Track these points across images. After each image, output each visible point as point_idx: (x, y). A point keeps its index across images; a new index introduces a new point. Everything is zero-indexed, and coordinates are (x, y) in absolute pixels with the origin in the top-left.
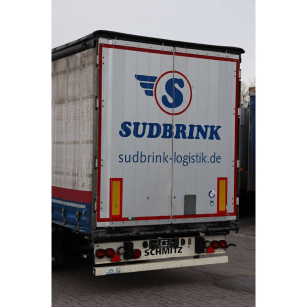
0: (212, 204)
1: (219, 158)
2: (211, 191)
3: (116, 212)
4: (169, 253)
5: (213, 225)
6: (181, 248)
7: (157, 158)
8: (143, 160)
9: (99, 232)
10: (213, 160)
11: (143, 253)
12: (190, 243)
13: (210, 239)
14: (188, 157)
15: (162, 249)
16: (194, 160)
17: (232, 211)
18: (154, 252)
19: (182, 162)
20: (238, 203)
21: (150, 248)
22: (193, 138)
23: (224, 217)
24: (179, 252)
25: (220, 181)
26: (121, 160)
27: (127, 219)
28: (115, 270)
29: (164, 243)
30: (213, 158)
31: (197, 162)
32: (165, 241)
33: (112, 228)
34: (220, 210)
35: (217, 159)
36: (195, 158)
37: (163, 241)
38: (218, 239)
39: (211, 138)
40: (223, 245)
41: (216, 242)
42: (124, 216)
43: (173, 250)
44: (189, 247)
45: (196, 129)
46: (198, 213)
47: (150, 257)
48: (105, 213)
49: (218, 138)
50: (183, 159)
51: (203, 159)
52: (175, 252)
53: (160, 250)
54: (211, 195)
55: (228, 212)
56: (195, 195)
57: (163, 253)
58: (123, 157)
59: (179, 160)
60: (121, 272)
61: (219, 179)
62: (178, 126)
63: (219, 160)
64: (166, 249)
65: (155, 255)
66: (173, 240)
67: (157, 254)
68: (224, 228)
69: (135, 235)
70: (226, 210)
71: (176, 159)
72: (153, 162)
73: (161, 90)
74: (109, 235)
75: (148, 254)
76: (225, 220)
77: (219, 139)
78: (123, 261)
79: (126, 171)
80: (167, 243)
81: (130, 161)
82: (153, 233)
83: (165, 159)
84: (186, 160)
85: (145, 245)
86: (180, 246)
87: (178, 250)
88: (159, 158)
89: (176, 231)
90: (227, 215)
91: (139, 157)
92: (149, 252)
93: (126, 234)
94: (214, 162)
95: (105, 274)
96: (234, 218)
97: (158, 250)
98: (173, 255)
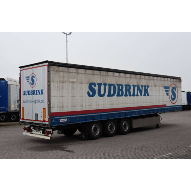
2: (41, 113)
6: (41, 131)
11: (33, 131)
17: (47, 121)
22: (37, 94)
27: (24, 119)
36: (37, 101)
37: (37, 128)
39: (41, 94)
45: (37, 91)
46: (38, 120)
47: (35, 132)
49: (43, 94)
51: (39, 101)
56: (38, 114)
61: (43, 108)
62: (34, 91)
70: (45, 120)
71: (33, 102)
73: (30, 81)
81: (25, 102)
84: (35, 102)
85: (33, 128)
90: (45, 122)
91: (27, 101)
98: (39, 133)
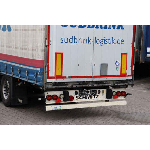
0: (117, 69)
1: (123, 41)
2: (117, 62)
3: (59, 73)
4: (90, 98)
5: (117, 82)
6: (98, 95)
7: (84, 41)
8: (76, 42)
9: (48, 85)
10: (119, 42)
11: (75, 98)
12: (103, 93)
13: (116, 90)
14: (104, 40)
15: (86, 96)
16: (107, 42)
17: (130, 74)
18: (81, 97)
19: (100, 43)
20: (133, 69)
21: (79, 95)
22: (107, 28)
23: (125, 77)
24: (97, 98)
25: (123, 55)
26: (62, 41)
27: (65, 77)
28: (58, 107)
29: (88, 92)
30: (119, 41)
31: (109, 43)
32: (88, 91)
33: (56, 82)
34: (122, 73)
35: (121, 41)
36: (108, 41)
37: (87, 91)
38: (121, 90)
40: (124, 94)
41: (119, 92)
42: (63, 76)
43: (93, 96)
44: (103, 95)
46: (109, 74)
48: (52, 74)
50: (100, 41)
51: (113, 42)
52: (94, 98)
53: (85, 96)
54: (117, 64)
55: (127, 74)
56: (107, 64)
57: (87, 98)
58: (63, 40)
59: (98, 42)
60: (62, 109)
61: (122, 54)
63: (122, 42)
64: (89, 96)
65: (82, 99)
66: (93, 91)
67: (83, 99)
68: (125, 84)
69: (70, 87)
70: (126, 73)
71: (96, 42)
72: (82, 43)
74: (54, 87)
75: (78, 98)
76: (125, 79)
77: (123, 29)
78: (63, 102)
79: (65, 48)
80: (89, 92)
81: (67, 42)
82: (81, 86)
83: (89, 41)
84: (102, 42)
85: (76, 93)
86: (97, 94)
87: (96, 96)
88: (85, 40)
89: (95, 85)
90: (126, 76)
91: (73, 40)
92: (79, 97)
93: (64, 87)
94: (120, 43)
95: (52, 110)
96: (131, 78)
97: (84, 96)
98: (93, 99)
